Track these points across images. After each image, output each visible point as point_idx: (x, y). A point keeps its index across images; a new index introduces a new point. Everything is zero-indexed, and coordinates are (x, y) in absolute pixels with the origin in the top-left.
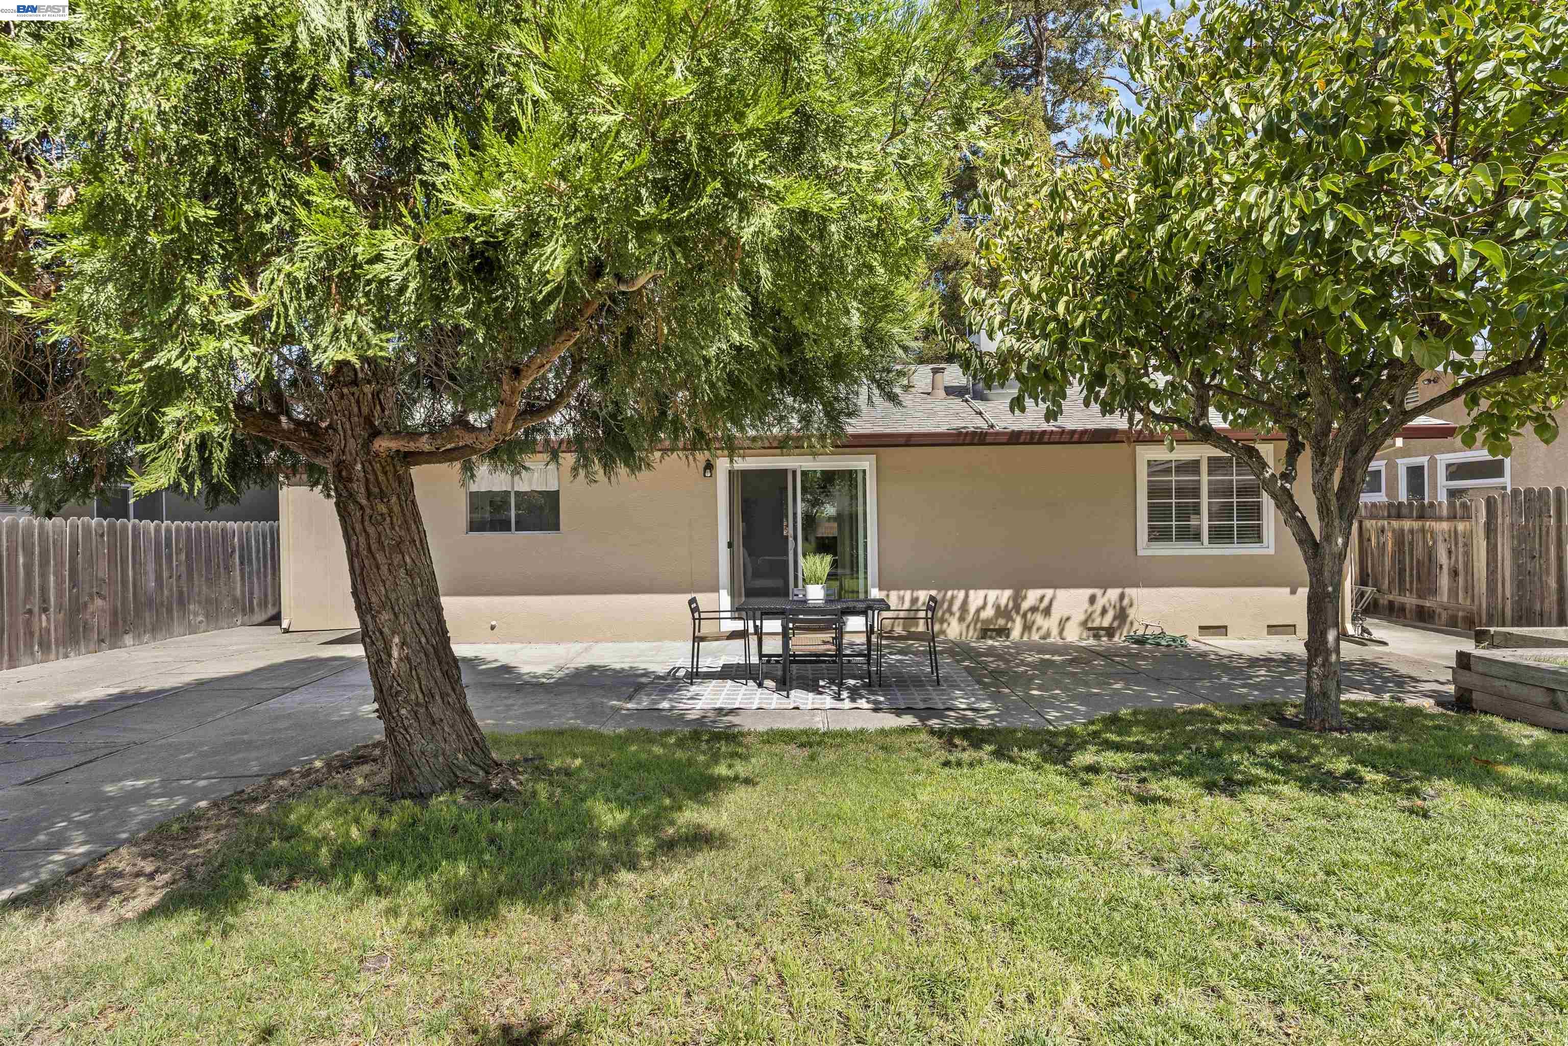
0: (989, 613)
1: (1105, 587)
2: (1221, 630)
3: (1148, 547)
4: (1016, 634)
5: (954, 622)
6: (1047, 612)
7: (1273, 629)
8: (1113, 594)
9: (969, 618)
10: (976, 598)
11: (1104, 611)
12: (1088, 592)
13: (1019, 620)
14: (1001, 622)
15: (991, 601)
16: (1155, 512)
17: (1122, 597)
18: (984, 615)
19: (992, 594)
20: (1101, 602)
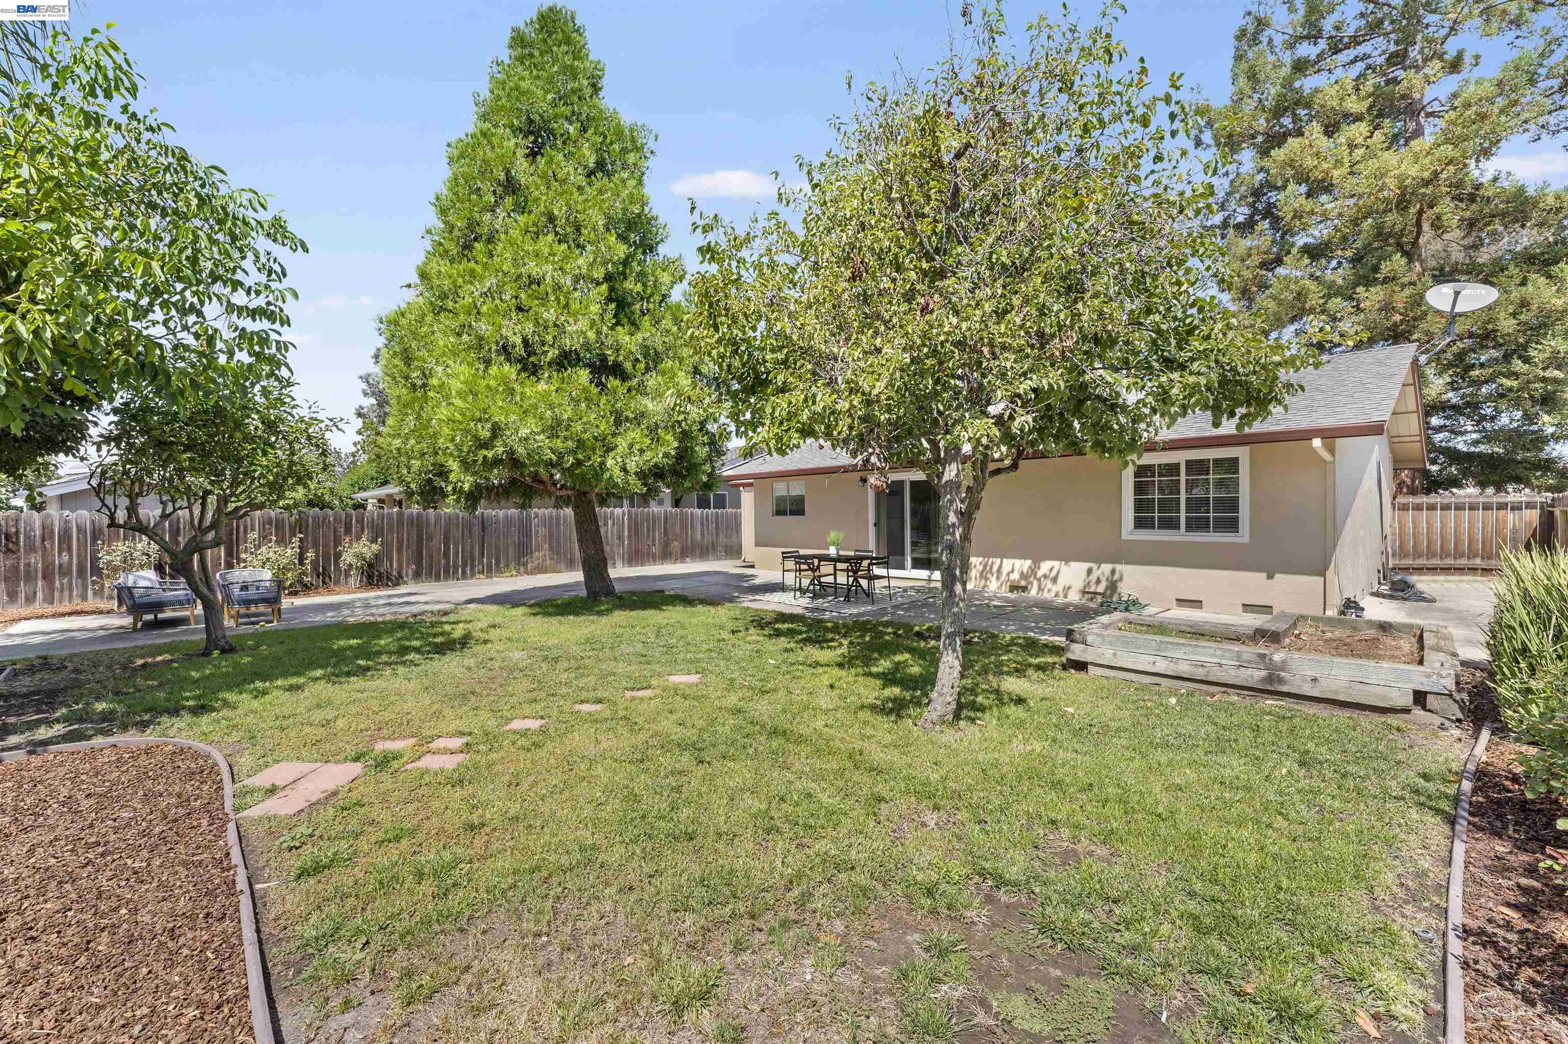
0: (1015, 576)
1: (1099, 562)
2: (1196, 604)
3: (1131, 533)
4: (1034, 592)
5: (994, 579)
6: (1055, 580)
7: (1247, 607)
8: (1106, 568)
9: (1003, 578)
10: (1008, 564)
11: (1098, 581)
12: (1086, 566)
13: (1035, 583)
14: (1023, 583)
15: (1017, 566)
16: (1140, 506)
17: (1113, 572)
18: (1012, 577)
19: (1018, 563)
20: (1095, 574)
